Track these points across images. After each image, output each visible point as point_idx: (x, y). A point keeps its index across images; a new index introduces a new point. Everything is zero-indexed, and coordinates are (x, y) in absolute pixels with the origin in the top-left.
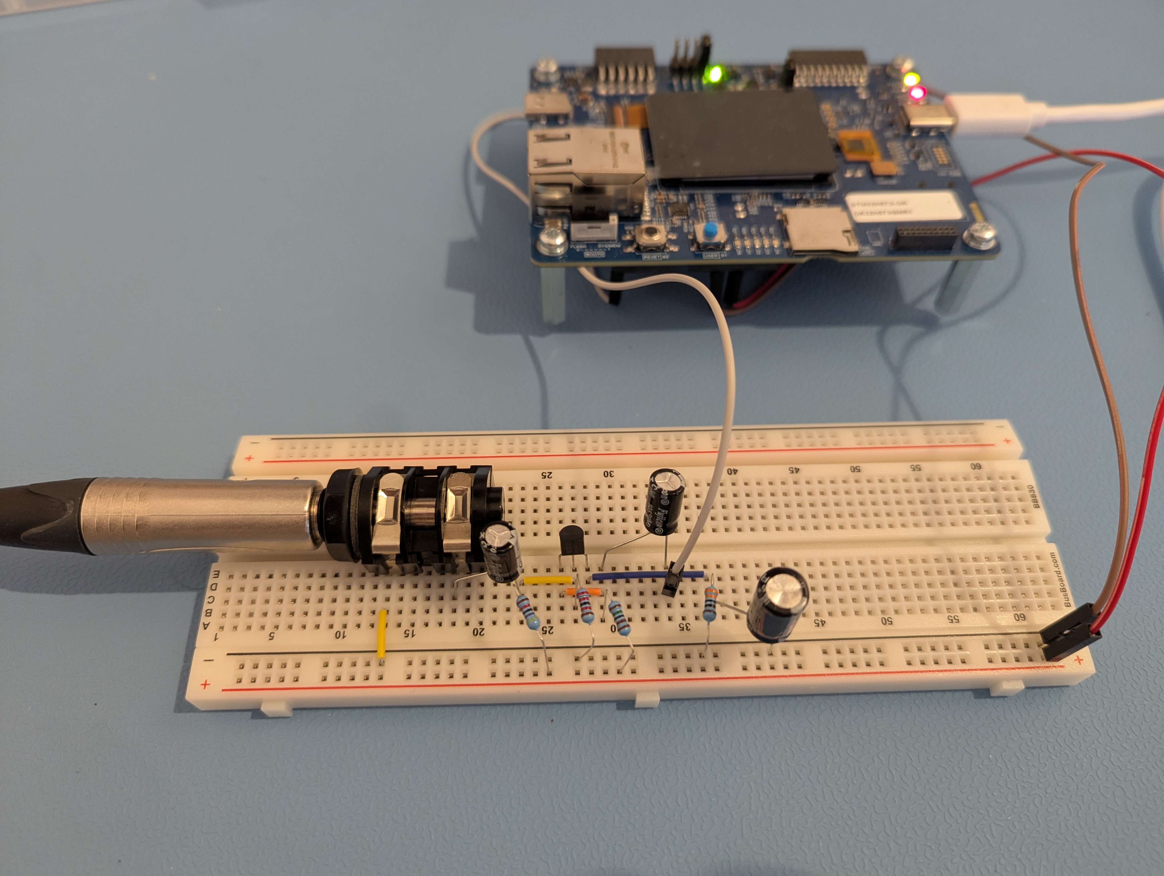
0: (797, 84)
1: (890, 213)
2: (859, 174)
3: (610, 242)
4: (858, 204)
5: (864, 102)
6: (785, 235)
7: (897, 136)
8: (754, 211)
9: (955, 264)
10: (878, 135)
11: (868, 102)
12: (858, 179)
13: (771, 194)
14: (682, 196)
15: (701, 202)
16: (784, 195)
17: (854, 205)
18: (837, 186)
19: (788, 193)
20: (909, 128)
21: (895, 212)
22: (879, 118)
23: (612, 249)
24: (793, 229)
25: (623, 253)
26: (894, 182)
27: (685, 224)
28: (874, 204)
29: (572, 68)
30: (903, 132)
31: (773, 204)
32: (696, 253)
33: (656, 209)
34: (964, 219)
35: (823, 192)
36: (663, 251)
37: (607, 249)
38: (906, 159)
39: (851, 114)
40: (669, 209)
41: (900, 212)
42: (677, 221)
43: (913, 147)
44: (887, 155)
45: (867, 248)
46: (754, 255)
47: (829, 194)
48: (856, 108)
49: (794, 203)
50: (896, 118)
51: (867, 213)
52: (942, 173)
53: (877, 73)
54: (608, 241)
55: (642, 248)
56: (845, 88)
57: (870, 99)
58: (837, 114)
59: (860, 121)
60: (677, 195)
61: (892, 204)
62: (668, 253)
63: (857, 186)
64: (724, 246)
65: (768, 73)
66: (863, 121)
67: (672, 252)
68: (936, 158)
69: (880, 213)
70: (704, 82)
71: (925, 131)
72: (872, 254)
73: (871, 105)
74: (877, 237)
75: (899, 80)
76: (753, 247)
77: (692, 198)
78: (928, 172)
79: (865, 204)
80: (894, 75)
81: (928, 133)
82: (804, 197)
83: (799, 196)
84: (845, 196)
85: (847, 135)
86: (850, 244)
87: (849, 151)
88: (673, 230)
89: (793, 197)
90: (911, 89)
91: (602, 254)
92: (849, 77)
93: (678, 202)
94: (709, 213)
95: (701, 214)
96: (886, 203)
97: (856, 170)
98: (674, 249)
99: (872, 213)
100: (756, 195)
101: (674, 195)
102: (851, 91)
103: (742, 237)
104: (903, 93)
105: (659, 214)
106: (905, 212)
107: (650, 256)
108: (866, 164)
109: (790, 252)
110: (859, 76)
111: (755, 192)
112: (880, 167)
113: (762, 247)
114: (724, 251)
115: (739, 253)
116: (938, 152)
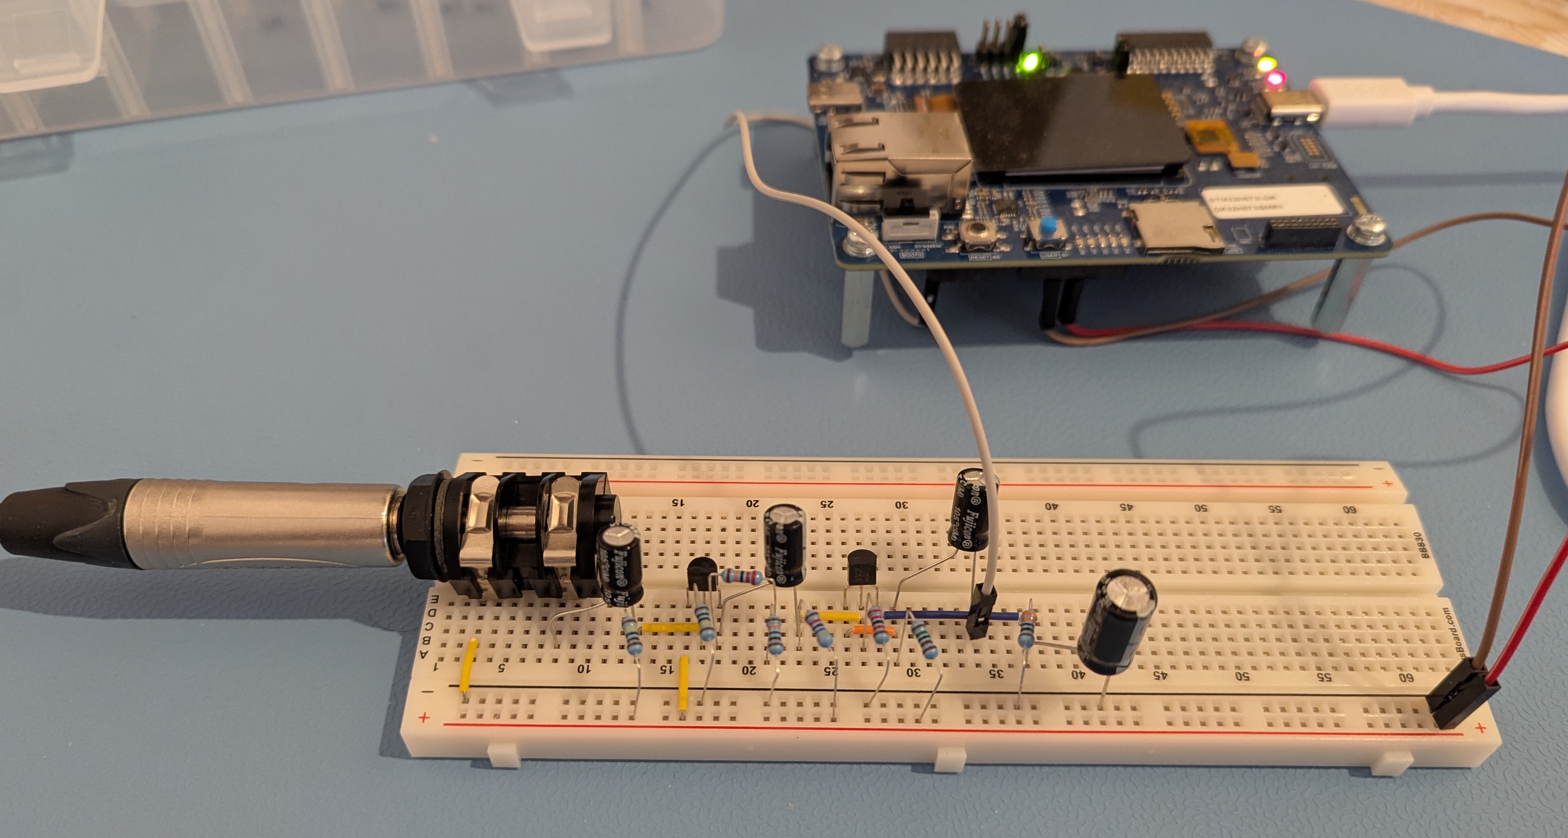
0: (1129, 72)
1: (1256, 208)
2: (1215, 167)
3: (929, 242)
4: (1218, 199)
5: (1212, 91)
6: (1135, 233)
7: (1255, 127)
8: (1095, 208)
9: (1339, 262)
10: (1234, 124)
11: (1217, 90)
12: (1215, 172)
13: (1113, 189)
14: (1008, 193)
15: (1031, 199)
16: (1128, 191)
17: (1212, 200)
18: (1191, 181)
19: (1132, 189)
20: (1270, 118)
21: (1263, 208)
22: (1232, 107)
23: (932, 249)
24: (1145, 225)
25: (945, 253)
26: (1257, 175)
27: (1014, 222)
28: (1236, 199)
29: (859, 57)
30: (1262, 122)
31: (1117, 200)
32: (1032, 252)
33: (978, 206)
34: (1346, 213)
35: (1174, 187)
36: (992, 251)
37: (926, 249)
38: (1269, 150)
39: (1198, 103)
40: (994, 207)
41: (1270, 207)
42: (1005, 219)
43: (1276, 137)
44: (1246, 147)
45: (1234, 246)
46: (1100, 254)
47: (1180, 189)
48: (1203, 97)
49: (1142, 198)
50: (1253, 106)
51: (1230, 209)
52: (1314, 166)
53: (1224, 58)
54: (926, 240)
55: (968, 247)
56: (1187, 75)
57: (1219, 86)
58: (1181, 104)
59: (1209, 111)
60: (1002, 192)
61: (1258, 198)
62: (999, 253)
63: (1213, 180)
64: (1065, 243)
65: (1095, 60)
66: (1214, 111)
67: (1002, 252)
68: (1305, 150)
69: (1245, 208)
70: (1018, 70)
71: (1288, 121)
72: (1240, 252)
73: (1221, 92)
74: (1244, 234)
75: (1252, 66)
76: (1098, 246)
77: (1019, 195)
78: (1297, 165)
79: (1225, 200)
80: (1244, 60)
81: (1293, 122)
82: (1152, 193)
83: (1147, 191)
84: (1201, 191)
85: (1198, 125)
86: (1213, 241)
87: (1200, 143)
88: (1000, 229)
89: (1139, 193)
90: (1267, 74)
91: (921, 255)
92: (1191, 63)
93: (1003, 199)
94: (1041, 211)
95: (1033, 212)
96: (1251, 198)
97: (1211, 163)
98: (1004, 248)
99: (1235, 209)
100: (1096, 190)
101: (998, 192)
102: (1195, 79)
103: (1084, 235)
104: (1256, 80)
105: (983, 212)
106: (1275, 207)
107: (978, 256)
108: (1223, 157)
109: (1143, 251)
110: (1203, 62)
111: (1093, 188)
112: (1239, 159)
113: (1109, 246)
114: (1064, 250)
115: (1083, 253)
116: (1307, 142)
